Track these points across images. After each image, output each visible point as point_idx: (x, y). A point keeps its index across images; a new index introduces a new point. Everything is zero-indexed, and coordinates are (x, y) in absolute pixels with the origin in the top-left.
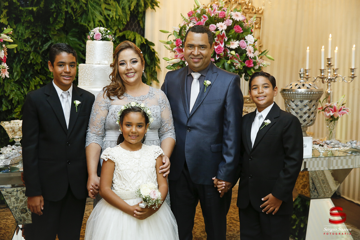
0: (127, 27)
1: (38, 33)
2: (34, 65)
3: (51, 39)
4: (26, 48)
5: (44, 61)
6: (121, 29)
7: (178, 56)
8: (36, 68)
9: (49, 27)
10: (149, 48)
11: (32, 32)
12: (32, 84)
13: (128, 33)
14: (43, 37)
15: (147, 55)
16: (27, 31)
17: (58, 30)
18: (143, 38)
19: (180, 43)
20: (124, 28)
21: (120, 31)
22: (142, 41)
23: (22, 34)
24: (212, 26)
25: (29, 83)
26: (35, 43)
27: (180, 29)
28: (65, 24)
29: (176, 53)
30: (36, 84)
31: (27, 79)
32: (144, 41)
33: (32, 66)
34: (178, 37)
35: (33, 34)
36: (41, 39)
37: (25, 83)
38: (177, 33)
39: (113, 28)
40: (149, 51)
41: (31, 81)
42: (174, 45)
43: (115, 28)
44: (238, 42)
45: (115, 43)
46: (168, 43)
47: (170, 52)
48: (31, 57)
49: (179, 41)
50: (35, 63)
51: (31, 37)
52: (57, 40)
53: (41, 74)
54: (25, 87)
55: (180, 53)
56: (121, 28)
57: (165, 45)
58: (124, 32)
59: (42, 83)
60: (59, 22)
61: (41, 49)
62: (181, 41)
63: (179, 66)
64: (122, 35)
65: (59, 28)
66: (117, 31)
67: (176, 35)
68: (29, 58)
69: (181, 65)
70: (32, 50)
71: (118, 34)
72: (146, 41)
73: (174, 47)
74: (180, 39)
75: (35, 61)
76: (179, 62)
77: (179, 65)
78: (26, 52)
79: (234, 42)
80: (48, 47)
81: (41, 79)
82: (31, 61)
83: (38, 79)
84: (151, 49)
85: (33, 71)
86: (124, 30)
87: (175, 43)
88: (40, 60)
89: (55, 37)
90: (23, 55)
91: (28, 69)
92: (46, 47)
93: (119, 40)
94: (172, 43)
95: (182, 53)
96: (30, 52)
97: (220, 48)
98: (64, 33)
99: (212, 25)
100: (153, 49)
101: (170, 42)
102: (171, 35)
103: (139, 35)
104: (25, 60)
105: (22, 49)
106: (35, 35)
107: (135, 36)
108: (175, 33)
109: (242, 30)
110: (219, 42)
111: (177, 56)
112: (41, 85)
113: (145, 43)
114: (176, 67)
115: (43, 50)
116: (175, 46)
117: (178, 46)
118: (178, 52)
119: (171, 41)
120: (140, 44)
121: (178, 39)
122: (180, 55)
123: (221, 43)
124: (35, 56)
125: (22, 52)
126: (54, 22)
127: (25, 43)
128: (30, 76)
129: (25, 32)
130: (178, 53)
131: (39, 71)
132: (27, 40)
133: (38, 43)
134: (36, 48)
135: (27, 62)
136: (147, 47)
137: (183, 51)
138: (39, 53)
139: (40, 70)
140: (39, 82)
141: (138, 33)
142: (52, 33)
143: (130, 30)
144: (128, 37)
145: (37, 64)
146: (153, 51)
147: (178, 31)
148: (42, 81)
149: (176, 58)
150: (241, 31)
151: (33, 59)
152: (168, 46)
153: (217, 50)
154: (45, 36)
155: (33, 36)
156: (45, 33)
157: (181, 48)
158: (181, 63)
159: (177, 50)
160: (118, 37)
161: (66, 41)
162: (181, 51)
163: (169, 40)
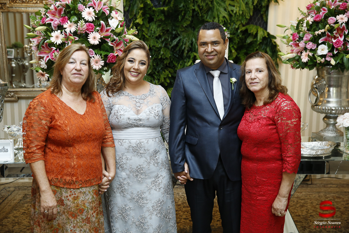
0: (250, 21)
1: (168, 31)
2: (164, 59)
3: (179, 35)
4: (157, 44)
5: (173, 55)
6: (244, 24)
7: (294, 51)
8: (165, 63)
9: (177, 25)
10: (271, 41)
11: (163, 30)
12: (162, 76)
13: (251, 27)
14: (172, 34)
15: (269, 48)
16: (158, 29)
17: (186, 27)
18: (265, 31)
19: (296, 37)
20: (247, 22)
21: (243, 26)
22: (264, 34)
23: (154, 32)
24: (331, 19)
25: (160, 75)
26: (165, 39)
27: (297, 23)
28: (192, 22)
29: (293, 48)
30: (165, 77)
31: (158, 72)
32: (266, 35)
33: (162, 60)
34: (295, 31)
35: (164, 31)
36: (170, 36)
37: (157, 75)
38: (294, 27)
39: (236, 23)
40: (271, 44)
41: (162, 74)
42: (290, 39)
43: (239, 23)
45: (238, 37)
46: (284, 37)
47: (287, 46)
48: (162, 53)
49: (296, 35)
50: (164, 58)
51: (162, 34)
52: (185, 36)
53: (170, 67)
54: (156, 79)
55: (296, 48)
56: (244, 22)
57: (281, 39)
58: (247, 27)
59: (170, 76)
60: (187, 19)
61: (170, 45)
62: (298, 36)
63: (295, 61)
64: (245, 29)
65: (186, 25)
66: (240, 26)
67: (293, 30)
68: (160, 53)
69: (296, 60)
70: (163, 46)
71: (241, 28)
72: (268, 34)
73: (290, 41)
74: (296, 33)
75: (165, 56)
76: (295, 57)
77: (295, 59)
78: (157, 48)
80: (177, 42)
81: (170, 72)
82: (161, 56)
83: (167, 72)
84: (273, 42)
85: (163, 65)
86: (247, 24)
87: (291, 38)
88: (169, 55)
89: (183, 33)
90: (155, 51)
91: (159, 63)
92: (175, 42)
93: (242, 34)
94: (289, 38)
95: (298, 48)
96: (161, 48)
97: (339, 41)
98: (191, 29)
99: (331, 17)
100: (275, 42)
101: (287, 37)
102: (288, 29)
103: (262, 29)
104: (156, 55)
105: (154, 45)
106: (165, 33)
107: (257, 29)
108: (292, 27)
110: (337, 35)
111: (293, 50)
112: (169, 78)
113: (267, 37)
114: (291, 61)
115: (172, 45)
116: (292, 41)
117: (294, 40)
118: (294, 46)
119: (287, 35)
120: (262, 38)
121: (294, 33)
122: (296, 49)
123: (341, 36)
124: (165, 51)
125: (154, 48)
126: (182, 19)
127: (157, 40)
128: (161, 69)
129: (157, 30)
130: (294, 48)
131: (168, 65)
132: (159, 37)
133: (168, 39)
134: (166, 44)
135: (158, 57)
136: (269, 40)
137: (299, 46)
138: (169, 48)
139: (169, 63)
140: (168, 75)
141: (260, 26)
142: (180, 30)
143: (253, 24)
144: (250, 31)
145: (166, 58)
146: (274, 44)
147: (296, 25)
148: (171, 73)
149: (293, 53)
151: (163, 54)
152: (285, 40)
153: (335, 43)
154: (174, 32)
155: (163, 33)
156: (175, 30)
157: (298, 42)
158: (297, 58)
159: (293, 44)
160: (241, 31)
161: (193, 36)
162: (297, 45)
163: (285, 35)
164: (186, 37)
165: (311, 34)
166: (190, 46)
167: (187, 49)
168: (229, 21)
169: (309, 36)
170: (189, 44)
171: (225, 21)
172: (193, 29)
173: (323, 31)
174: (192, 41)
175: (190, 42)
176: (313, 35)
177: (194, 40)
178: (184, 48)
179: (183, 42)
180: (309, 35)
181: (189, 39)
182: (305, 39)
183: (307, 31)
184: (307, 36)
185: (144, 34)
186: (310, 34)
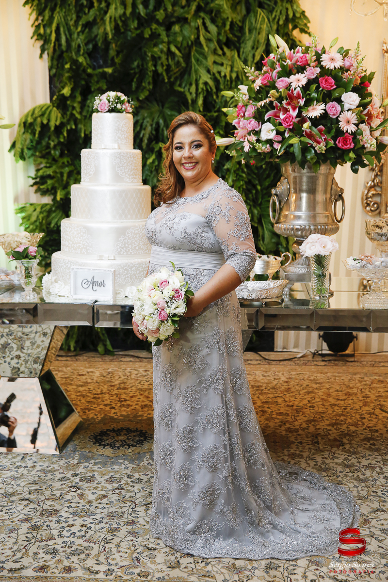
7: (239, 134)
19: (240, 112)
24: (282, 81)
28: (153, 91)
42: (234, 115)
44: (323, 106)
49: (240, 108)
52: (146, 115)
60: (145, 88)
62: (244, 109)
65: (144, 97)
73: (234, 118)
79: (317, 107)
89: (142, 111)
94: (234, 113)
97: (289, 117)
98: (158, 104)
99: (282, 78)
101: (231, 111)
109: (335, 84)
110: (290, 107)
123: (294, 109)
126: (138, 88)
150: (332, 86)
153: (284, 120)
159: (237, 123)
161: (161, 116)
164: (146, 117)
166: (154, 132)
167: (147, 136)
168: (214, 90)
169: (252, 108)
170: (152, 129)
171: (207, 90)
172: (160, 104)
173: (267, 100)
174: (158, 124)
175: (154, 126)
176: (256, 107)
177: (161, 121)
178: (143, 136)
179: (141, 126)
181: (153, 121)
182: (247, 113)
184: (249, 109)
185: (74, 112)
186: (253, 106)
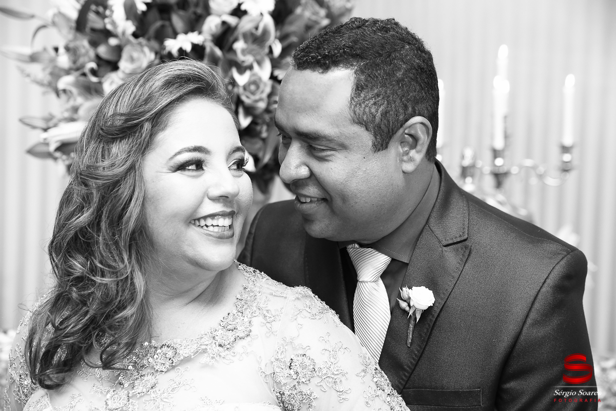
7: (81, 112)
19: (86, 59)
29: (74, 98)
34: (75, 37)
38: (70, 20)
42: (59, 64)
46: (33, 59)
55: (87, 99)
67: (66, 30)
73: (62, 73)
74: (85, 43)
87: (64, 60)
94: (53, 60)
97: (256, 83)
101: (45, 56)
102: (46, 26)
108: (61, 22)
110: (249, 59)
111: (75, 109)
116: (68, 72)
117: (77, 69)
118: (80, 94)
119: (45, 49)
121: (75, 43)
122: (88, 106)
123: (259, 63)
130: (79, 100)
137: (100, 92)
147: (74, 15)
149: (74, 120)
152: (38, 71)
153: (244, 89)
157: (94, 79)
159: (75, 85)
162: (92, 90)
163: (37, 47)
165: (151, 49)
169: (142, 55)
173: (195, 38)
176: (156, 53)
180: (143, 51)
182: (124, 65)
183: (132, 39)
184: (135, 55)
186: (146, 50)
